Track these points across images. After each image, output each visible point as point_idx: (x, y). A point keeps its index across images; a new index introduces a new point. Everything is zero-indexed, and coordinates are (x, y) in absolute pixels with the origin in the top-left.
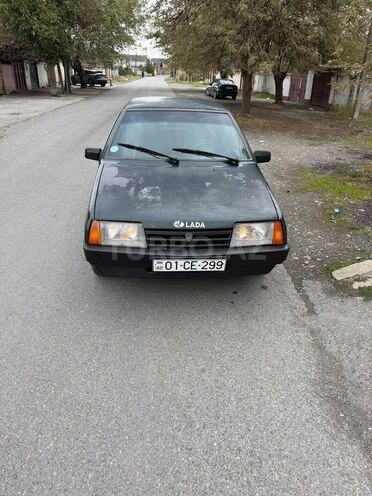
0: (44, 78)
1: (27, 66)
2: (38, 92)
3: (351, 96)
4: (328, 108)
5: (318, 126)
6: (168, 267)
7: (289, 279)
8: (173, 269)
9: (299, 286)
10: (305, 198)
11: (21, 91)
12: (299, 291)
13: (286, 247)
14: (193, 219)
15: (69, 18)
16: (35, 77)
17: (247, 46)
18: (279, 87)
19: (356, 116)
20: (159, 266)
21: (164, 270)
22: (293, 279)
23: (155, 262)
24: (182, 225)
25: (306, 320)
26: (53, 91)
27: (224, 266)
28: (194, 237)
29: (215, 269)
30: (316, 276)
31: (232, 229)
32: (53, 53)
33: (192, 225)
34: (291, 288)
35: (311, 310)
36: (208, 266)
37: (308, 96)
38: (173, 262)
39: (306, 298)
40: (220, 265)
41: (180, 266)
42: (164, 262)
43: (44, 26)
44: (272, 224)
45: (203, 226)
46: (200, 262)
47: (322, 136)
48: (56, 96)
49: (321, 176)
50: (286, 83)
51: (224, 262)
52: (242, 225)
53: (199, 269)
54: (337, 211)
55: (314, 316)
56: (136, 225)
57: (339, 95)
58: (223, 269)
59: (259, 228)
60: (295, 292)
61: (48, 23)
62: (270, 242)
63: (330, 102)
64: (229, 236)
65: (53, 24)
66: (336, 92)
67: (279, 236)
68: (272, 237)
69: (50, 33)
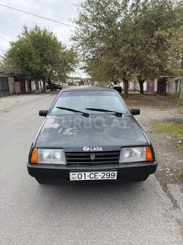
0: (34, 87)
1: (26, 83)
2: (31, 92)
3: (176, 89)
4: (166, 95)
5: (162, 102)
6: (80, 177)
7: (158, 183)
8: (83, 179)
9: (165, 188)
10: (161, 135)
11: (23, 92)
12: (165, 191)
13: (155, 163)
14: (95, 145)
15: (45, 61)
16: (30, 87)
17: (125, 67)
18: (142, 87)
19: (181, 97)
20: (74, 177)
21: (77, 179)
22: (161, 183)
23: (71, 174)
24: (88, 149)
25: (173, 212)
26: (37, 92)
27: (116, 176)
28: (96, 157)
29: (110, 178)
30: (175, 182)
31: (119, 151)
32: (38, 76)
33: (95, 149)
34: (160, 189)
35: (176, 206)
36: (106, 176)
37: (156, 90)
38: (83, 174)
39: (170, 196)
40: (113, 176)
41: (87, 176)
42: (77, 174)
43: (34, 65)
44: (145, 148)
45: (101, 149)
46: (100, 173)
47: (165, 107)
49: (168, 125)
50: (145, 85)
51: (116, 173)
52: (125, 149)
53: (100, 178)
54: (180, 142)
55: (178, 210)
56: (60, 150)
57: (171, 89)
58: (115, 178)
59: (136, 150)
60: (163, 192)
61: (36, 64)
62: (145, 160)
63: (167, 92)
64: (118, 155)
65: (39, 64)
66: (169, 87)
67: (150, 156)
68: (145, 157)
69: (38, 67)
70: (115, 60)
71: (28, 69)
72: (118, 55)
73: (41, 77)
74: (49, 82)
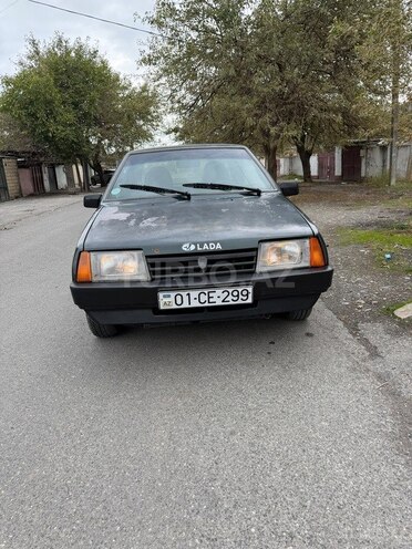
0: (62, 181)
1: (45, 170)
2: (56, 192)
3: (384, 166)
4: (361, 180)
5: (353, 195)
6: (179, 302)
7: (341, 324)
8: (186, 305)
9: (354, 330)
11: (39, 192)
12: (354, 335)
13: (329, 269)
14: (206, 240)
16: (54, 179)
18: (306, 166)
19: (393, 182)
20: (167, 301)
21: (175, 306)
22: (345, 323)
23: (161, 295)
24: (193, 247)
25: (369, 364)
26: (71, 190)
27: (250, 295)
28: (210, 262)
29: (240, 302)
30: (374, 318)
31: (256, 249)
32: (72, 152)
33: (206, 247)
34: (344, 333)
35: (374, 353)
36: (230, 297)
37: (338, 172)
38: (184, 294)
39: (365, 342)
40: (244, 295)
41: (193, 299)
42: (173, 294)
43: (60, 128)
44: (308, 241)
45: (219, 247)
46: (219, 292)
47: (359, 202)
48: (74, 194)
50: (314, 161)
51: (250, 289)
52: (267, 245)
53: (219, 303)
54: (388, 256)
55: (378, 359)
56: (135, 253)
57: (372, 167)
58: (250, 301)
59: (293, 248)
60: (350, 336)
61: (65, 125)
62: (307, 265)
63: (363, 175)
64: (254, 258)
65: (70, 125)
66: (367, 164)
67: (317, 257)
68: (308, 259)
69: (69, 133)
70: (243, 103)
71: (47, 138)
72: (249, 92)
73: (78, 156)
74: (97, 167)
